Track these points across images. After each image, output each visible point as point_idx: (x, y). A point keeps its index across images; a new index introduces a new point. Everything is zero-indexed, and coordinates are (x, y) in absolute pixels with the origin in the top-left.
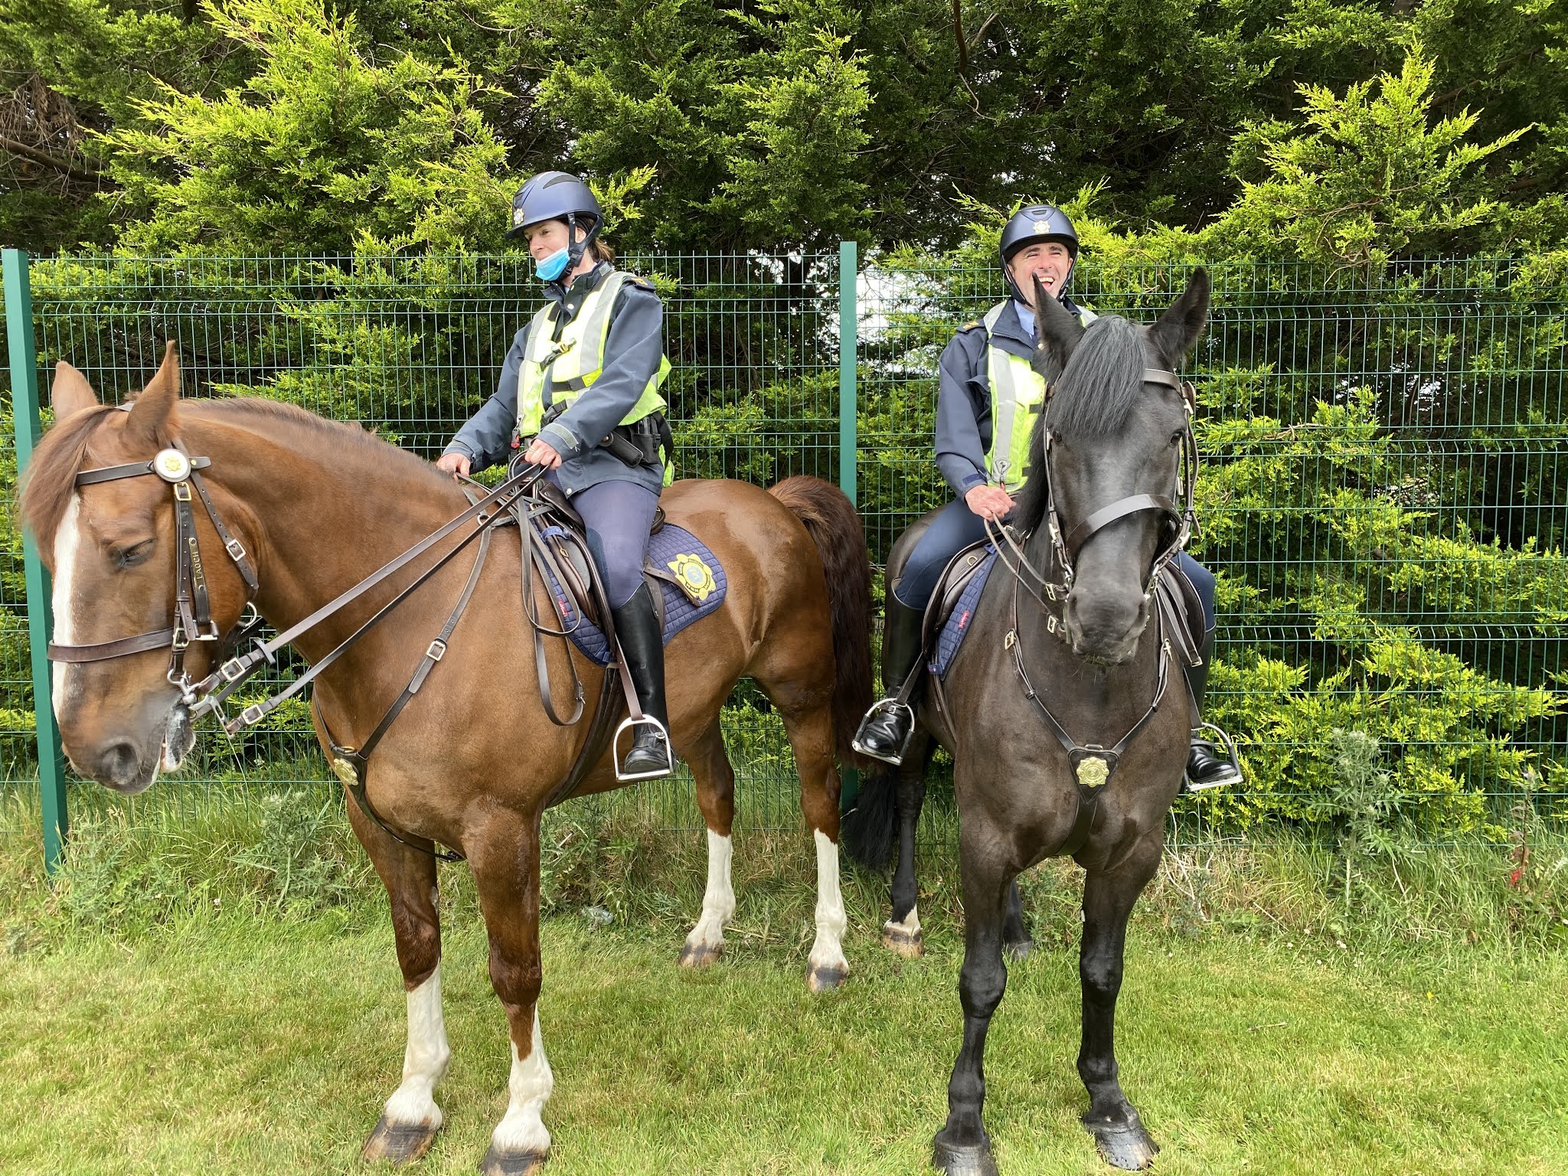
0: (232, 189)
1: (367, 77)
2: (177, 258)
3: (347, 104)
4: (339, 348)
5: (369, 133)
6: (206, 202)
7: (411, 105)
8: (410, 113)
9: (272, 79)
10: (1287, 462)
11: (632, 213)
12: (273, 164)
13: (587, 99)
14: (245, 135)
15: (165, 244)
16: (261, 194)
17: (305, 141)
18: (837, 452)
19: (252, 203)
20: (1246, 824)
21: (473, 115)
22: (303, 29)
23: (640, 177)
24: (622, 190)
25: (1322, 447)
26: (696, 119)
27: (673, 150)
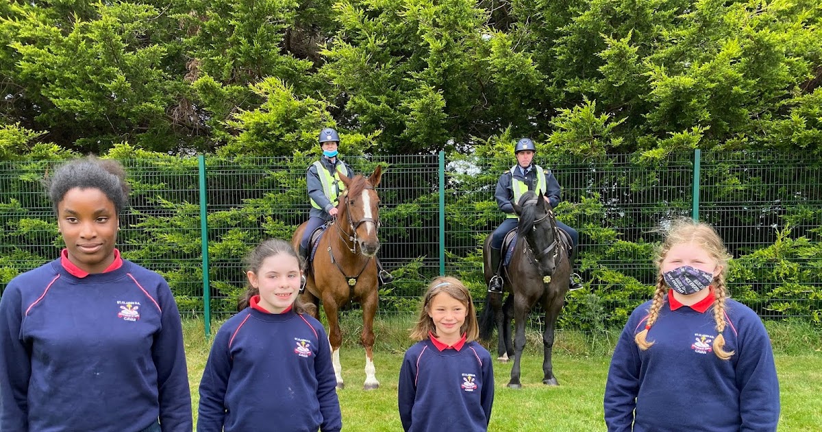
0: (255, 137)
1: (297, 103)
2: (236, 159)
3: (291, 111)
4: (287, 185)
5: (297, 120)
6: (248, 141)
7: (309, 111)
8: (308, 113)
9: (269, 104)
10: (573, 215)
11: (375, 143)
12: (269, 130)
13: (361, 106)
14: (262, 122)
15: (232, 154)
16: (264, 137)
17: (278, 122)
18: (438, 213)
19: (261, 141)
20: (562, 325)
21: (327, 113)
22: (277, 90)
23: (378, 133)
24: (372, 136)
25: (584, 211)
26: (395, 110)
27: (388, 121)
